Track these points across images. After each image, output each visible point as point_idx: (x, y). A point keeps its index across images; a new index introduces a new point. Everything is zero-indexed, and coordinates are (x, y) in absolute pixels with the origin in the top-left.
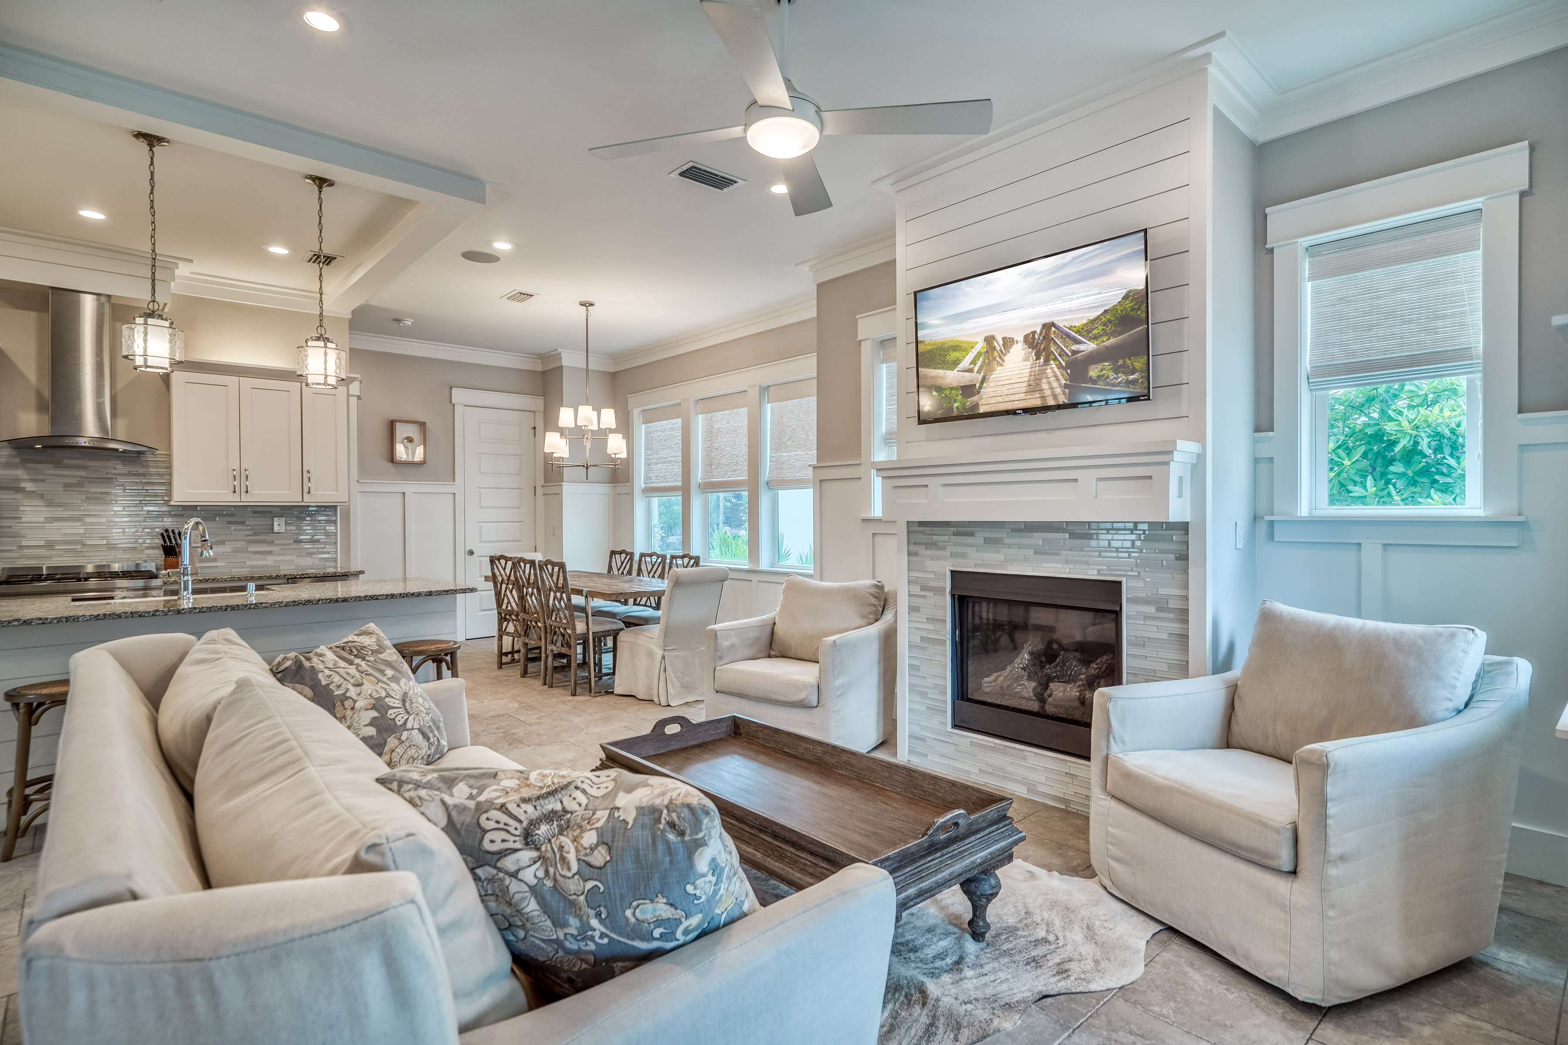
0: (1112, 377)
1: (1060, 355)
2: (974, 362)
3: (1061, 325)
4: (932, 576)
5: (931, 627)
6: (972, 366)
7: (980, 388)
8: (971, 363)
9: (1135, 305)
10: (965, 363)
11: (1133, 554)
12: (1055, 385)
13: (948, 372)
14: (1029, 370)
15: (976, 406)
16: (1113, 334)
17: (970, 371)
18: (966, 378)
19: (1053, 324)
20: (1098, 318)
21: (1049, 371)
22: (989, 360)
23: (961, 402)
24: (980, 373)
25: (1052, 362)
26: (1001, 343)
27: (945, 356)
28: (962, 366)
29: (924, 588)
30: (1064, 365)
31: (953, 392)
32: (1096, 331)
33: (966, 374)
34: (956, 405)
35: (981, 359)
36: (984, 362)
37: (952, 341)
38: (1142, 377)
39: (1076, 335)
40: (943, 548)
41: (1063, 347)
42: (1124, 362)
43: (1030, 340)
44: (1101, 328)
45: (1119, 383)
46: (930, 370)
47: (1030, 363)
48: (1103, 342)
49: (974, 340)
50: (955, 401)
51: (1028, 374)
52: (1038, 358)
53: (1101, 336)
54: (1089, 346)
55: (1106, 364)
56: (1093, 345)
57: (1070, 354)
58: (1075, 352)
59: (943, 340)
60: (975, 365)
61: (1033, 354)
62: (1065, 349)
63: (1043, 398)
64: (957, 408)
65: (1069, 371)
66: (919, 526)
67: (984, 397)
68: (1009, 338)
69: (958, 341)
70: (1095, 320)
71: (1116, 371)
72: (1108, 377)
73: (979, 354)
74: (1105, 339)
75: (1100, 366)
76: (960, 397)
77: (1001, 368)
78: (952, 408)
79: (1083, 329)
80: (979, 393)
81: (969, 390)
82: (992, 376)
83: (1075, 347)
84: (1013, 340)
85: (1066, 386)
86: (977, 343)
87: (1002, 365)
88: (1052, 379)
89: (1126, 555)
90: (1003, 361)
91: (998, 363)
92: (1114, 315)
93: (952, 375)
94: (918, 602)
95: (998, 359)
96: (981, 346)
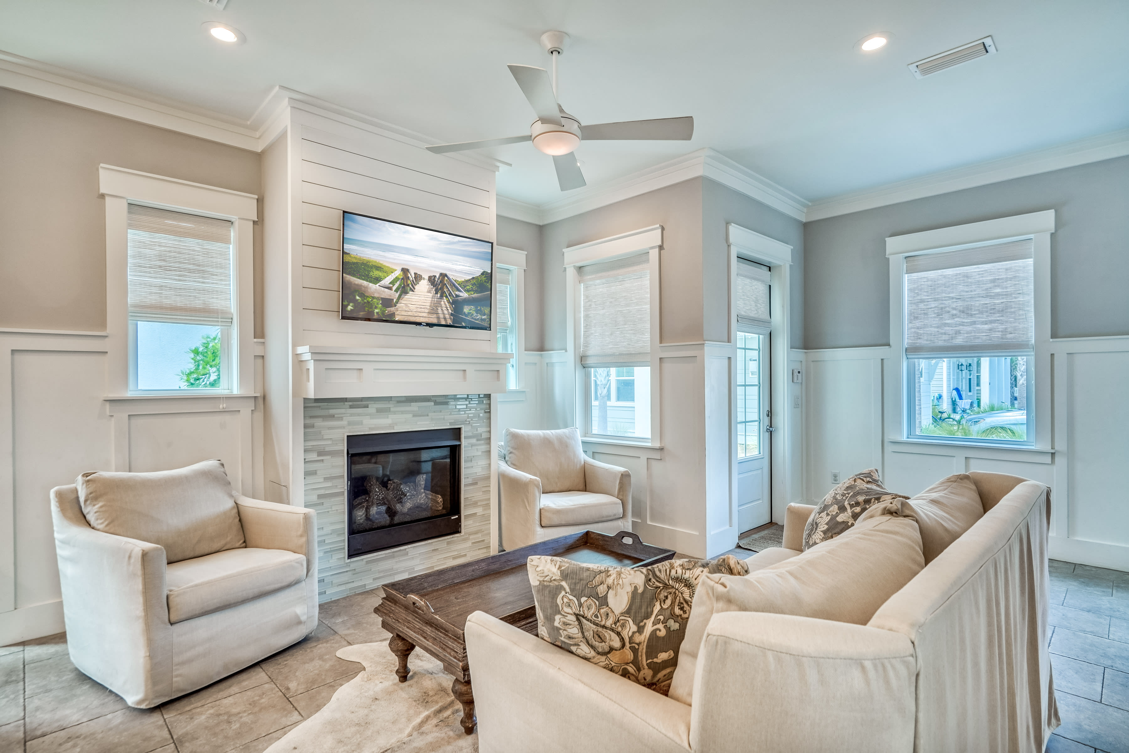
0: (475, 315)
1: (449, 295)
2: (393, 283)
3: (451, 278)
4: (329, 442)
5: (329, 484)
6: (391, 285)
7: (397, 302)
8: (390, 283)
9: (487, 280)
10: (387, 281)
11: (467, 412)
12: (446, 312)
13: (370, 284)
14: (431, 299)
15: (393, 314)
16: (476, 292)
17: (390, 288)
18: (387, 294)
19: (446, 275)
20: (469, 280)
21: (442, 303)
22: (404, 285)
23: (381, 309)
24: (397, 292)
25: (444, 298)
26: (413, 276)
27: (369, 271)
28: (382, 283)
29: (320, 454)
30: (451, 301)
31: (375, 300)
32: (468, 287)
33: (386, 290)
34: (376, 311)
35: (398, 283)
36: (400, 285)
37: (375, 262)
38: (488, 318)
39: (458, 286)
40: (341, 419)
41: (451, 291)
42: (481, 308)
43: (432, 280)
44: (471, 286)
45: (478, 319)
46: (355, 278)
47: (432, 295)
48: (471, 294)
49: (394, 267)
50: (376, 308)
51: (430, 302)
52: (436, 293)
53: (471, 291)
54: (464, 295)
55: (472, 307)
56: (467, 295)
57: (455, 296)
58: (457, 296)
59: (367, 259)
60: (394, 285)
61: (434, 290)
62: (452, 292)
63: (438, 318)
64: (377, 313)
65: (454, 306)
66: (315, 403)
67: (399, 309)
68: (419, 275)
69: (381, 264)
70: (468, 281)
71: (477, 312)
72: (473, 315)
73: (396, 279)
74: (472, 293)
75: (469, 307)
76: (380, 305)
77: (412, 292)
78: (373, 312)
79: (462, 284)
80: (395, 306)
81: (387, 303)
82: (406, 297)
83: (457, 293)
84: (421, 277)
85: (452, 314)
86: (396, 270)
87: (413, 291)
88: (444, 309)
89: (463, 413)
90: (414, 289)
91: (411, 289)
92: (477, 282)
93: (374, 287)
94: (312, 467)
95: (410, 286)
96: (398, 273)
